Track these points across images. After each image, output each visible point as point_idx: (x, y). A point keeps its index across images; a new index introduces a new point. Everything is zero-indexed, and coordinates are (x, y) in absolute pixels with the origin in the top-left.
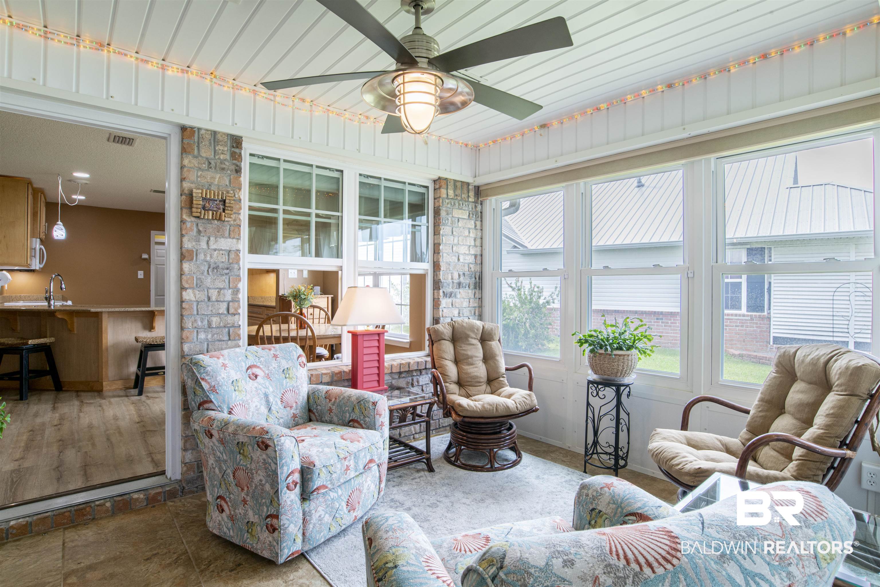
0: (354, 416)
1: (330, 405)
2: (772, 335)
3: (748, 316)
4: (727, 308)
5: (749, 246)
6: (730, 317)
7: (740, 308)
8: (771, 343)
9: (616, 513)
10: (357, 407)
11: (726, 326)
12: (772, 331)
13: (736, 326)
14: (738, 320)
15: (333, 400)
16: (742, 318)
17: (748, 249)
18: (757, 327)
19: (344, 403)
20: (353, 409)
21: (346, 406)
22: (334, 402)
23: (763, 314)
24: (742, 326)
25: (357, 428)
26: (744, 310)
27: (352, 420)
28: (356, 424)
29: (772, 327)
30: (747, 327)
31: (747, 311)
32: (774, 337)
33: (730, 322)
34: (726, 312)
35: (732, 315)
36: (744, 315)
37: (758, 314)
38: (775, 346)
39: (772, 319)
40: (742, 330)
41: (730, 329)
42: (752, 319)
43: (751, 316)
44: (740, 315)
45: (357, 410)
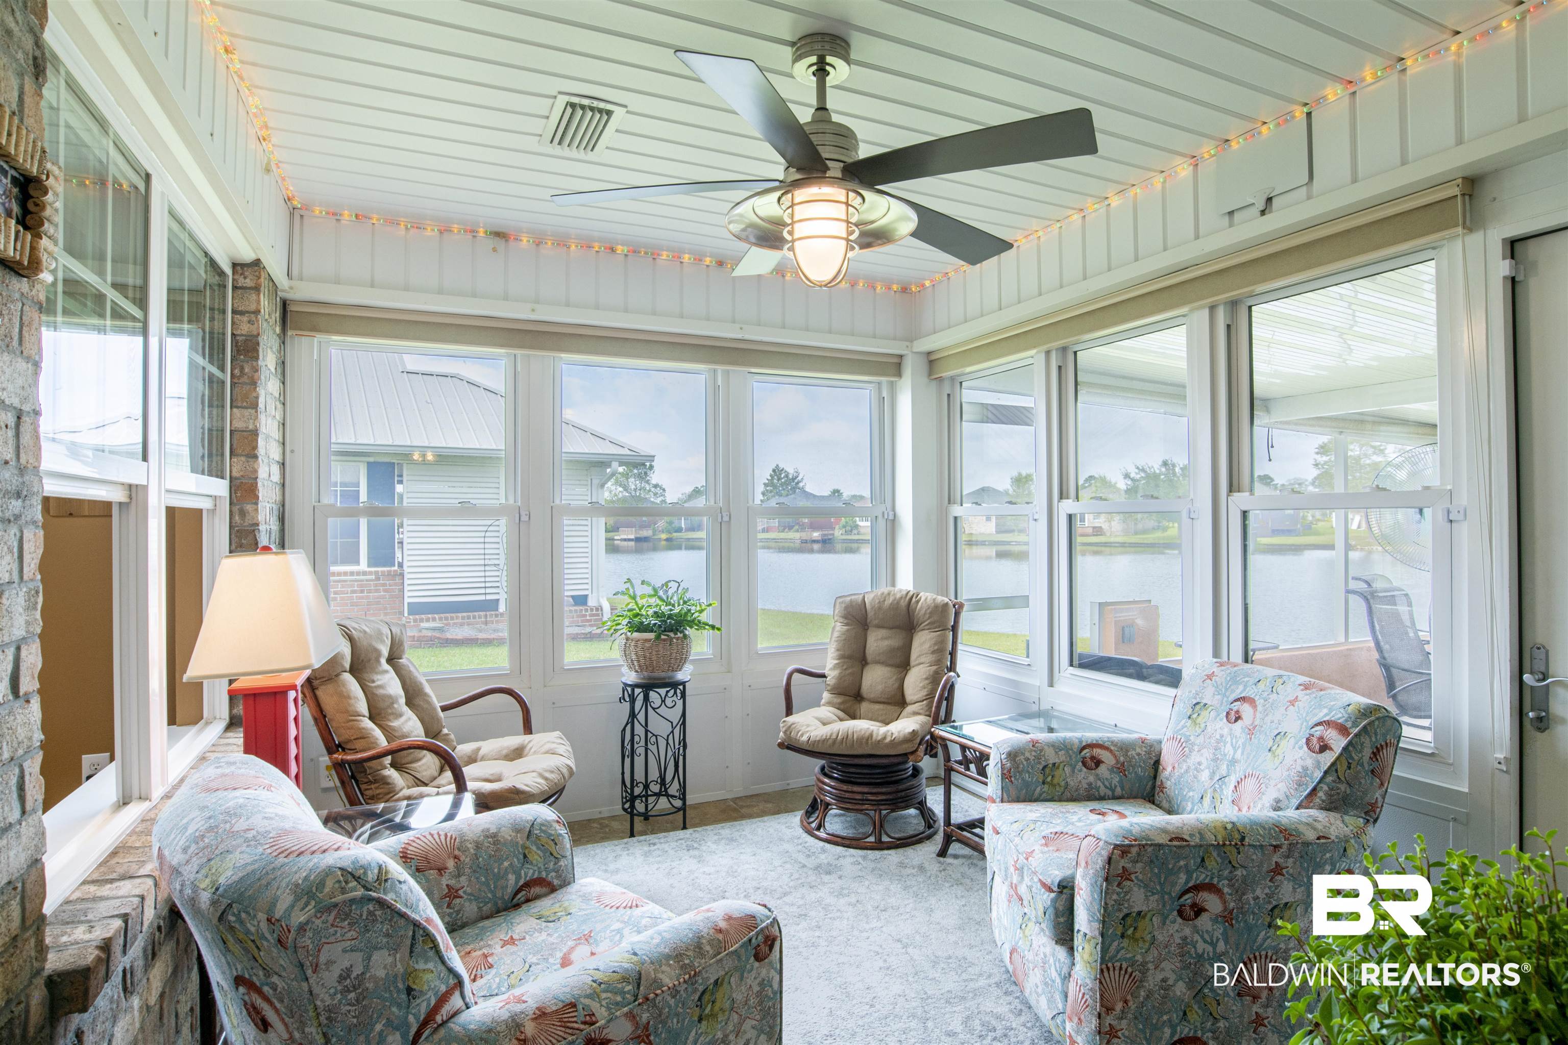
0: (529, 873)
1: (445, 881)
2: (407, 600)
3: (370, 573)
4: (335, 563)
5: (371, 459)
6: (343, 578)
7: (357, 562)
8: (406, 615)
9: (1070, 757)
10: (534, 848)
11: (335, 593)
12: (407, 594)
13: (354, 592)
14: (356, 581)
15: (451, 864)
16: (362, 577)
17: (368, 463)
18: (385, 591)
19: (490, 856)
20: (525, 856)
21: (500, 860)
22: (457, 867)
23: (393, 569)
24: (362, 591)
25: (537, 897)
26: (363, 565)
27: (528, 885)
28: (537, 890)
29: (407, 588)
30: (369, 591)
31: (369, 566)
32: (409, 603)
33: (343, 587)
34: (334, 569)
35: (345, 574)
36: (364, 573)
37: (385, 569)
38: (411, 617)
39: (407, 576)
40: (362, 598)
41: (342, 599)
42: (378, 579)
43: (377, 572)
44: (358, 573)
45: (536, 856)
